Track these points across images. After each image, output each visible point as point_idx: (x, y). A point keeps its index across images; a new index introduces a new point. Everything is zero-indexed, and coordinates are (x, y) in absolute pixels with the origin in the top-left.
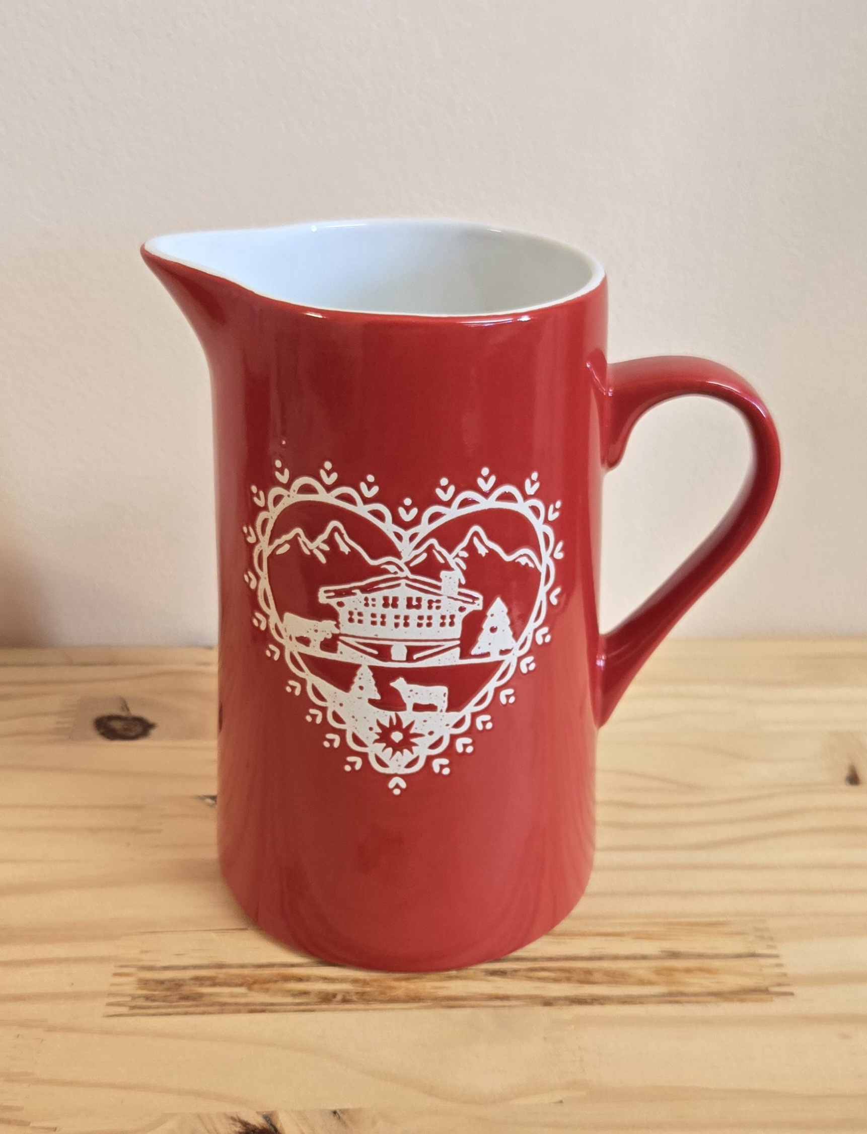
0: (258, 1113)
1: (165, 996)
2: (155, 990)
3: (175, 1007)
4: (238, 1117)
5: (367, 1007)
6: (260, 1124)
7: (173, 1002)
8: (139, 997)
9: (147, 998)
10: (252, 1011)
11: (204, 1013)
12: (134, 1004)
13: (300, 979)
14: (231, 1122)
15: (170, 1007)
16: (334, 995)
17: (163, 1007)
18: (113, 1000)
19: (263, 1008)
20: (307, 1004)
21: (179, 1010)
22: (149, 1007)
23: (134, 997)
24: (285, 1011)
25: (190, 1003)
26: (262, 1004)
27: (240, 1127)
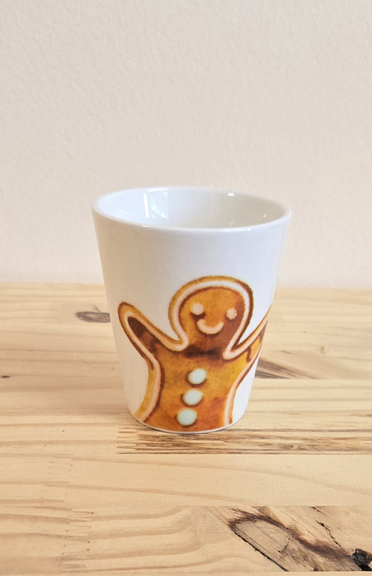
0: (252, 507)
1: (161, 444)
2: (152, 441)
3: (170, 449)
4: (237, 509)
5: (319, 453)
6: (256, 513)
7: (169, 447)
8: (142, 444)
9: (148, 445)
10: (231, 453)
11: (194, 453)
12: (139, 447)
13: (263, 438)
14: (233, 511)
15: (168, 449)
16: (292, 446)
17: (162, 450)
18: (121, 445)
19: (239, 451)
20: (272, 450)
21: (174, 451)
22: (152, 449)
23: (137, 444)
24: (256, 453)
25: (182, 448)
26: (237, 449)
27: (241, 515)
